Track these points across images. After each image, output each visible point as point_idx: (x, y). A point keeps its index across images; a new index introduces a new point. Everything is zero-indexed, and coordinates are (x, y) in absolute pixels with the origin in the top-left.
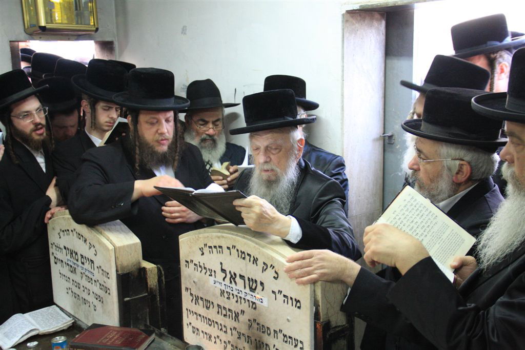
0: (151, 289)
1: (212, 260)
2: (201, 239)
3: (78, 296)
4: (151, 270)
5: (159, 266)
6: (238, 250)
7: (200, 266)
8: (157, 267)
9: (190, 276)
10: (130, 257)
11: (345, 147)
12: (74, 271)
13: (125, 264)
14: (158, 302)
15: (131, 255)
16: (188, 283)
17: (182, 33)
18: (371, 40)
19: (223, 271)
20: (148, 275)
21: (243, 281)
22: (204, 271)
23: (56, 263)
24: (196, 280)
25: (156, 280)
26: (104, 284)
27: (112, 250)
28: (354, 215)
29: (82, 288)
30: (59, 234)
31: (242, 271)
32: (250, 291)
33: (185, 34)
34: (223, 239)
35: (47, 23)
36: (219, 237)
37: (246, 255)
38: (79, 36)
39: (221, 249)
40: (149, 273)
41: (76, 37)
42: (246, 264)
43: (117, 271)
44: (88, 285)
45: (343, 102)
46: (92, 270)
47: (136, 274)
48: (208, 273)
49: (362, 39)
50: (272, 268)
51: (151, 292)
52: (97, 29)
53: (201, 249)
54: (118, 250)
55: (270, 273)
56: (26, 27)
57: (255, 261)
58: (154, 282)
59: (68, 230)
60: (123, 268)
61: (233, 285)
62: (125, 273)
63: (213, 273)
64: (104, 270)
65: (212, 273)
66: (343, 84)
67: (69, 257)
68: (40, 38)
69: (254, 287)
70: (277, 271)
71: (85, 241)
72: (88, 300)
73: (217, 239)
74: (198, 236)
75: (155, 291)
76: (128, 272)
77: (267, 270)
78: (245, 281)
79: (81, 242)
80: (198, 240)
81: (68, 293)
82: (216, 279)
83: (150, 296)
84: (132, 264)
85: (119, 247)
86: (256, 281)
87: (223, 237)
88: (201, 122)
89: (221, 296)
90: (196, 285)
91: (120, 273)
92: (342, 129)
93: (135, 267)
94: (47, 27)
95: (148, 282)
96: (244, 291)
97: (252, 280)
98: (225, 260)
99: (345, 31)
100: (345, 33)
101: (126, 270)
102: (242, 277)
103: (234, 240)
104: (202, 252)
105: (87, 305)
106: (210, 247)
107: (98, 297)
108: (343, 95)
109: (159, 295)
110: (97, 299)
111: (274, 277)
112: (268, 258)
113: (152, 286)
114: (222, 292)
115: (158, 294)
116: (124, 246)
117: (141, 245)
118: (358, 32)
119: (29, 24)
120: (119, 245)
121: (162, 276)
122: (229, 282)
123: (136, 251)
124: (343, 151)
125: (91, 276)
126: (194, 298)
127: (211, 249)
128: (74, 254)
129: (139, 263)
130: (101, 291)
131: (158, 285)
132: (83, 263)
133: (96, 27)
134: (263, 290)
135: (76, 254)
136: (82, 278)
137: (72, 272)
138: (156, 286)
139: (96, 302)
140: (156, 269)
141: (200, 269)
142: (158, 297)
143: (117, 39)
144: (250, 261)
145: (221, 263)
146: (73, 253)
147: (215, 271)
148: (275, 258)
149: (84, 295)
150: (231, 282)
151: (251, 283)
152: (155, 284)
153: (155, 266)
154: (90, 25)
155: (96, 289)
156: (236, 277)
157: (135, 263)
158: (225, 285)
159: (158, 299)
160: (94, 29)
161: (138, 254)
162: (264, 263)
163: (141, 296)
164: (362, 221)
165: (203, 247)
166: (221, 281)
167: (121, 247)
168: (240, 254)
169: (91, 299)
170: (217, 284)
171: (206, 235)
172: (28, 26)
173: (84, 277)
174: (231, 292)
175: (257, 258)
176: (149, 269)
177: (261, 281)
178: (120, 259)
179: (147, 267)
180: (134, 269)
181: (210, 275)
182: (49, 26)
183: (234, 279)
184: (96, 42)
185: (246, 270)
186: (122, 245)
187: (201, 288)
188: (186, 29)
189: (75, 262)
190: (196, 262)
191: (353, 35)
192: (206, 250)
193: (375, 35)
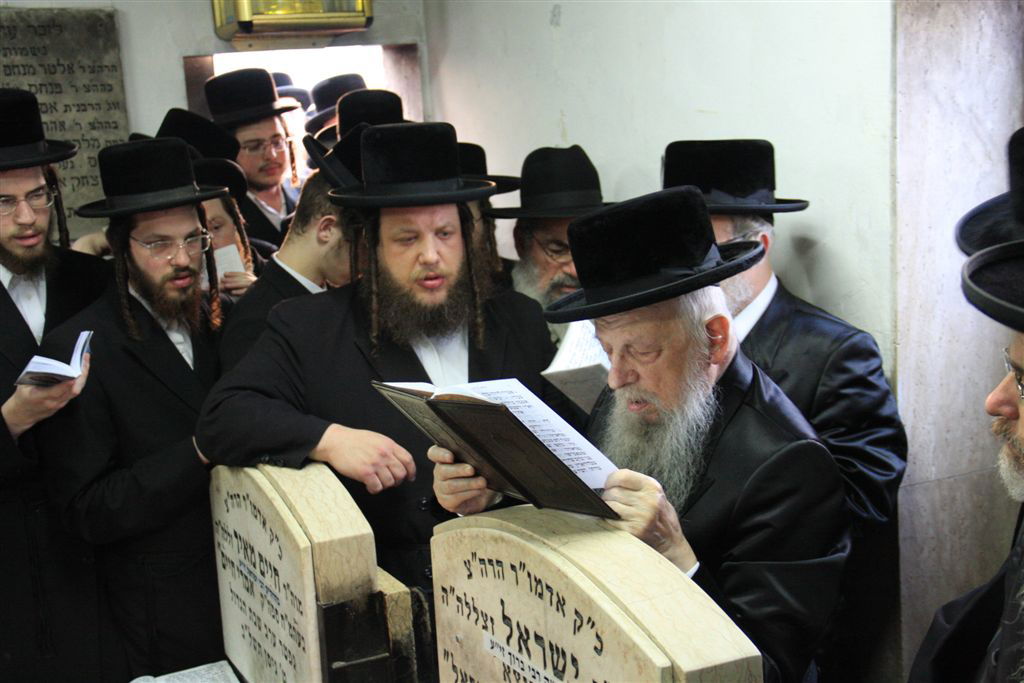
0: (396, 643)
1: (485, 591)
2: (466, 541)
3: (260, 646)
4: (396, 600)
5: (415, 589)
6: (529, 575)
7: (467, 603)
8: (412, 593)
9: (450, 626)
10: (346, 567)
11: (900, 308)
12: (250, 589)
13: (335, 582)
14: (415, 675)
15: (348, 562)
16: (448, 642)
17: (552, 22)
18: (981, 28)
19: (506, 619)
20: (389, 610)
21: (540, 649)
22: (474, 616)
23: (224, 567)
24: (460, 636)
25: (410, 623)
26: (296, 626)
27: (306, 548)
28: (933, 477)
29: (264, 630)
30: (226, 501)
31: (538, 624)
32: (555, 675)
33: (557, 24)
34: (504, 544)
35: (254, 14)
36: (496, 540)
37: (544, 587)
38: (336, 36)
39: (500, 568)
40: (390, 606)
41: (330, 39)
42: (545, 610)
43: (317, 599)
44: (272, 624)
45: (894, 191)
46: (276, 591)
47: (362, 607)
48: (481, 622)
49: (952, 26)
50: (590, 624)
51: (397, 649)
52: (370, 21)
53: (467, 563)
54: (317, 551)
55: (587, 635)
56: (218, 24)
57: (561, 604)
58: (404, 627)
59: (238, 496)
60: (329, 592)
61: (524, 657)
62: (334, 603)
63: (489, 623)
64: (295, 594)
65: (487, 622)
66: (894, 147)
67: (242, 556)
68: (250, 46)
69: (560, 668)
70: (599, 634)
71: (264, 524)
72: (275, 659)
73: (493, 543)
74: (461, 534)
75: (406, 648)
76: (342, 601)
77: (582, 629)
78: (544, 650)
79: (258, 524)
80: (461, 541)
81: (244, 636)
82: (495, 640)
83: (395, 660)
84: (353, 582)
85: (319, 544)
86: (564, 653)
87: (503, 540)
88: (554, 247)
89: (505, 679)
90: (462, 647)
91: (322, 603)
92: (893, 260)
93: (360, 590)
94: (255, 22)
95: (390, 626)
96: (543, 673)
97: (557, 648)
98: (509, 594)
99: (899, 10)
100: (898, 16)
101: (336, 597)
102: (538, 638)
103: (523, 549)
104: (469, 570)
105: (273, 668)
106: (482, 561)
107: (288, 655)
108: (894, 176)
109: (417, 659)
110: (286, 657)
111: (596, 648)
112: (583, 601)
113: (399, 637)
114: (505, 671)
115: (415, 655)
116: (331, 542)
117: (373, 541)
118: (942, 11)
119: (224, 17)
120: (321, 540)
121: (424, 614)
122: (517, 648)
123: (360, 553)
124: (896, 316)
125: (275, 605)
126: (460, 678)
127: (483, 566)
128: (249, 551)
129: (370, 581)
130: (291, 640)
131: (413, 635)
132: (263, 573)
133: (368, 14)
134: (576, 676)
135: (253, 551)
136: (263, 605)
137: (248, 590)
138: (409, 635)
139: (285, 665)
140: (409, 598)
141: (466, 611)
142: (415, 661)
143: (424, 38)
144: (551, 604)
145: (502, 602)
146: (248, 548)
147: (492, 619)
148: (595, 603)
149: (267, 645)
150: (520, 650)
151: (555, 656)
152: (407, 632)
153: (407, 589)
154: (354, 11)
155: (283, 634)
156: (528, 638)
157: (359, 582)
158: (510, 654)
159: (415, 668)
160: (363, 20)
161: (366, 561)
162: (577, 612)
163: (372, 658)
164: (958, 494)
165: (470, 559)
166: (503, 643)
167: (325, 543)
168: (534, 583)
169: (278, 656)
170: (497, 650)
171: (475, 530)
172: (221, 22)
173: (266, 606)
174: (522, 673)
175: (563, 600)
176: (391, 596)
177: (572, 656)
178: (323, 571)
179: (385, 592)
180: (356, 595)
181: (485, 627)
182: (258, 20)
183: (526, 642)
184: (387, 48)
185: (546, 623)
186: (327, 538)
187: (470, 656)
188: (559, 13)
189: (251, 568)
190: (459, 593)
191: (926, 20)
192: (476, 566)
193: (995, 13)
